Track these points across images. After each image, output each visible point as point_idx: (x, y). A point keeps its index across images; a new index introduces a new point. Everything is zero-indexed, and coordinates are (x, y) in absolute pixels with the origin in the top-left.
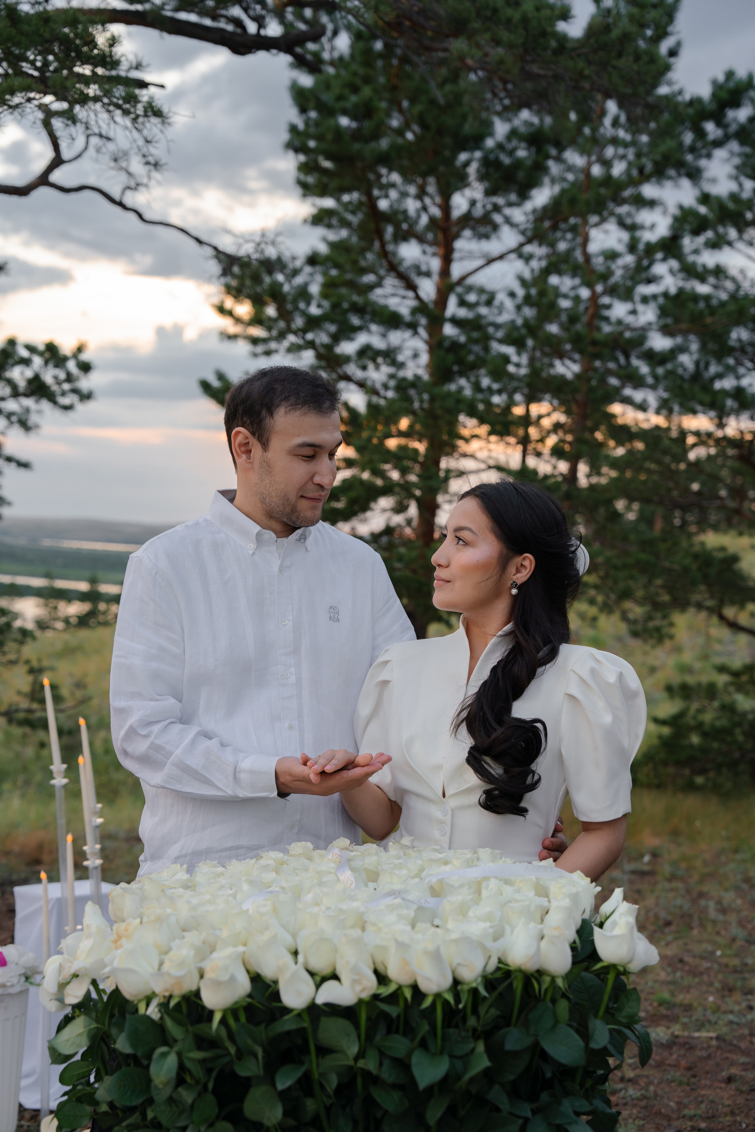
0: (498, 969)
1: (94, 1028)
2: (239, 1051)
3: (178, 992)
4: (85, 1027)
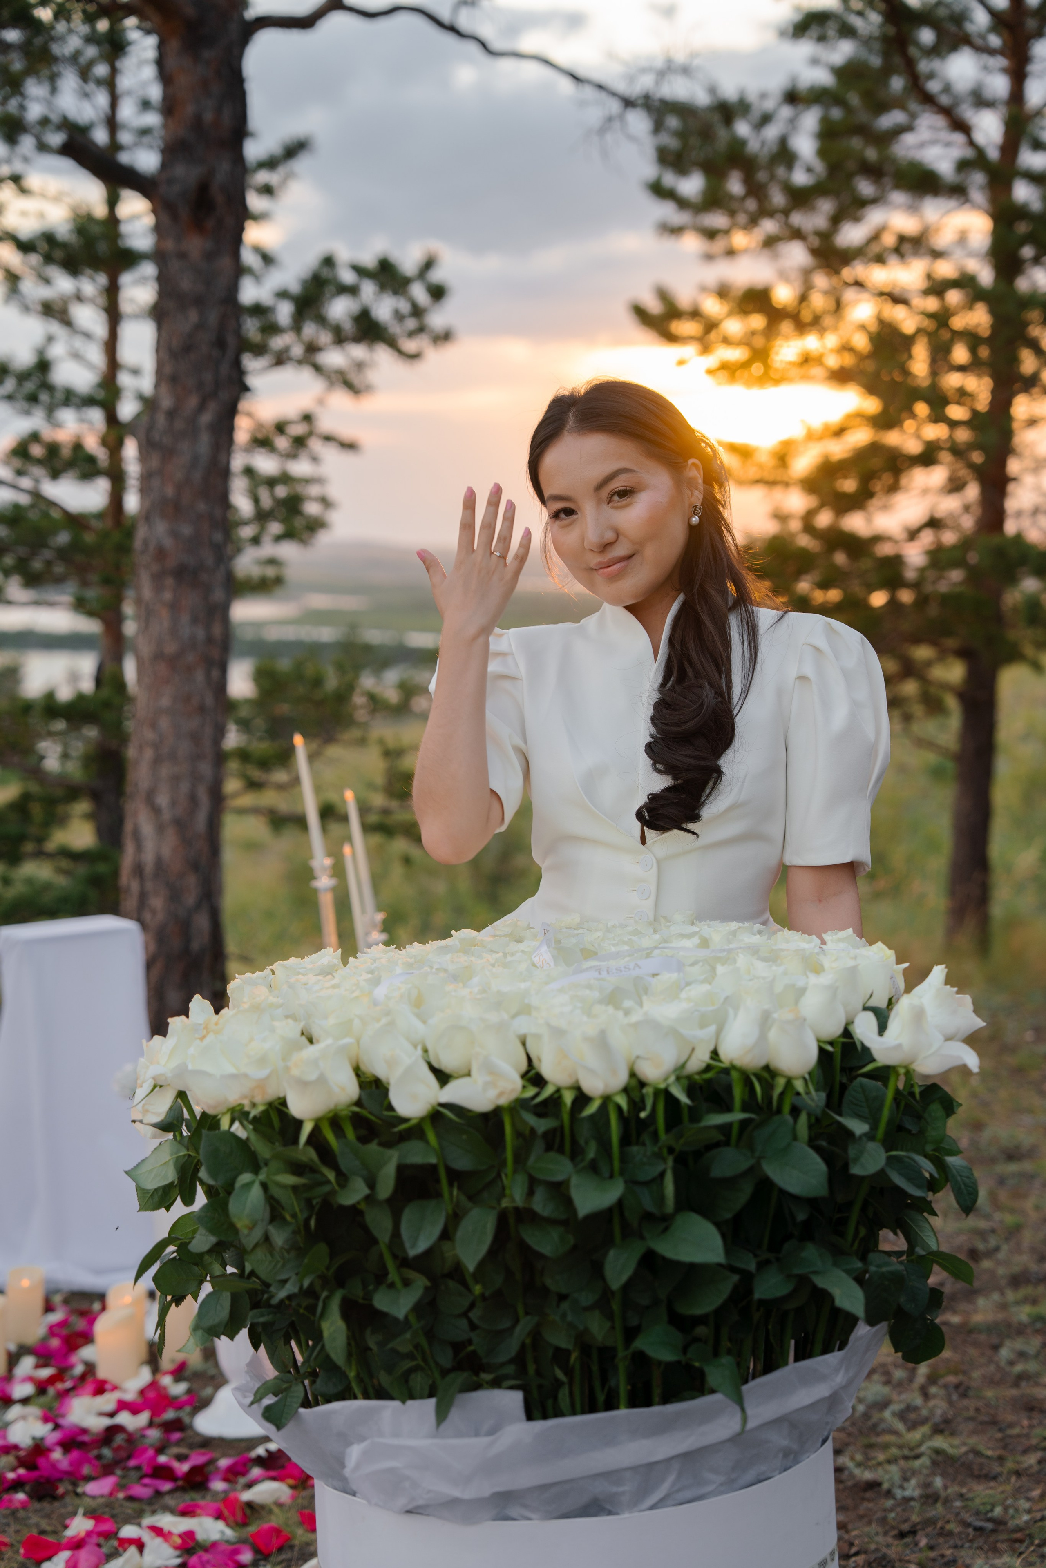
1: (185, 1155)
2: (340, 1174)
3: (261, 1100)
4: (172, 1155)
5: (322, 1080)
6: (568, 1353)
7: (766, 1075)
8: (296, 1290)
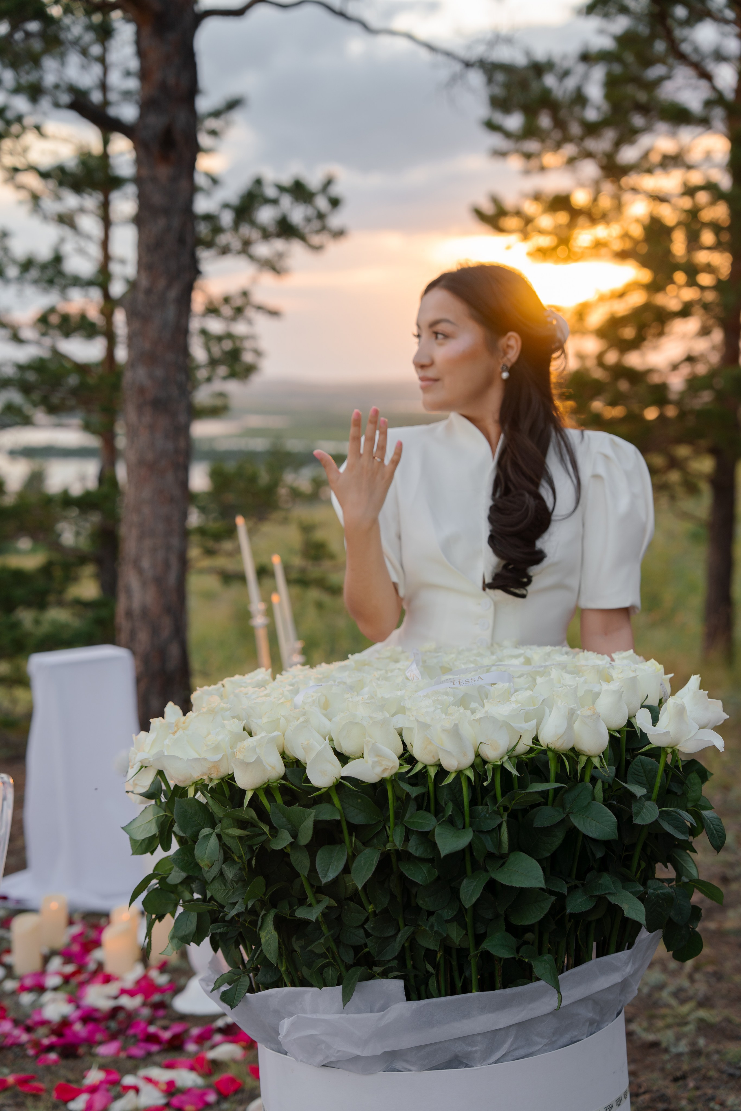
0: (531, 750)
1: (163, 816)
2: (272, 828)
3: (216, 776)
4: (154, 815)
5: (258, 761)
6: (435, 952)
7: (573, 755)
8: (243, 910)
